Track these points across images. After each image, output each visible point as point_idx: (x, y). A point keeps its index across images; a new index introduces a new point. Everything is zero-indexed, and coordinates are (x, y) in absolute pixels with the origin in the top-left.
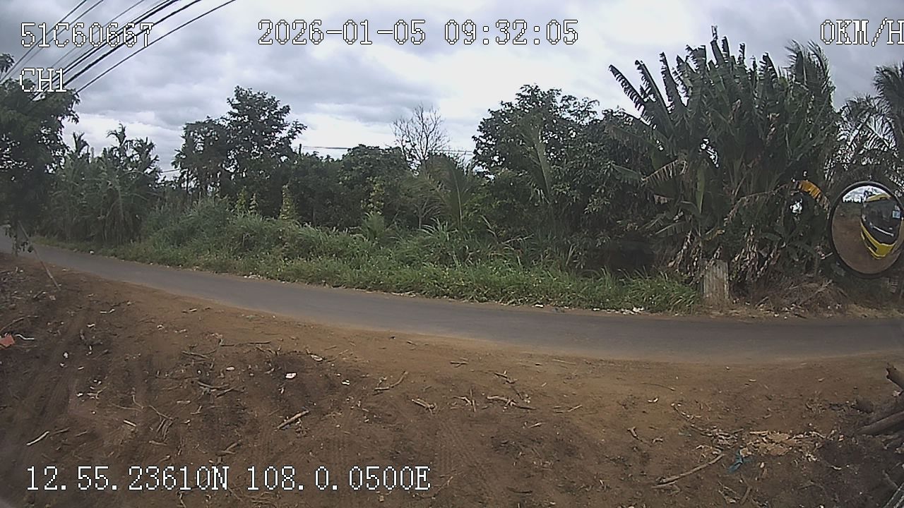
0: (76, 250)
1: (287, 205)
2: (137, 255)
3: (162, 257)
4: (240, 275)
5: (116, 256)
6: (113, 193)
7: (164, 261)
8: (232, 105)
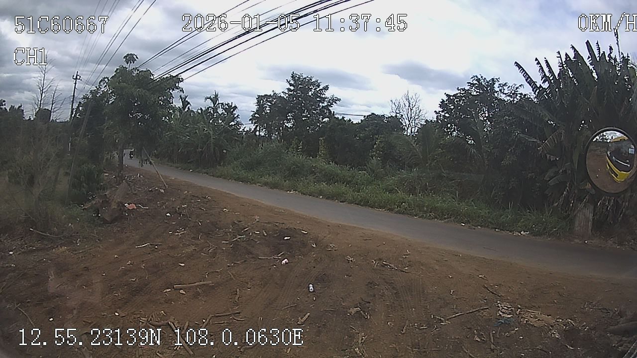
0: (180, 168)
1: (322, 151)
2: (221, 174)
3: (237, 176)
4: (285, 191)
5: (207, 174)
6: (208, 136)
7: (238, 179)
8: (290, 84)
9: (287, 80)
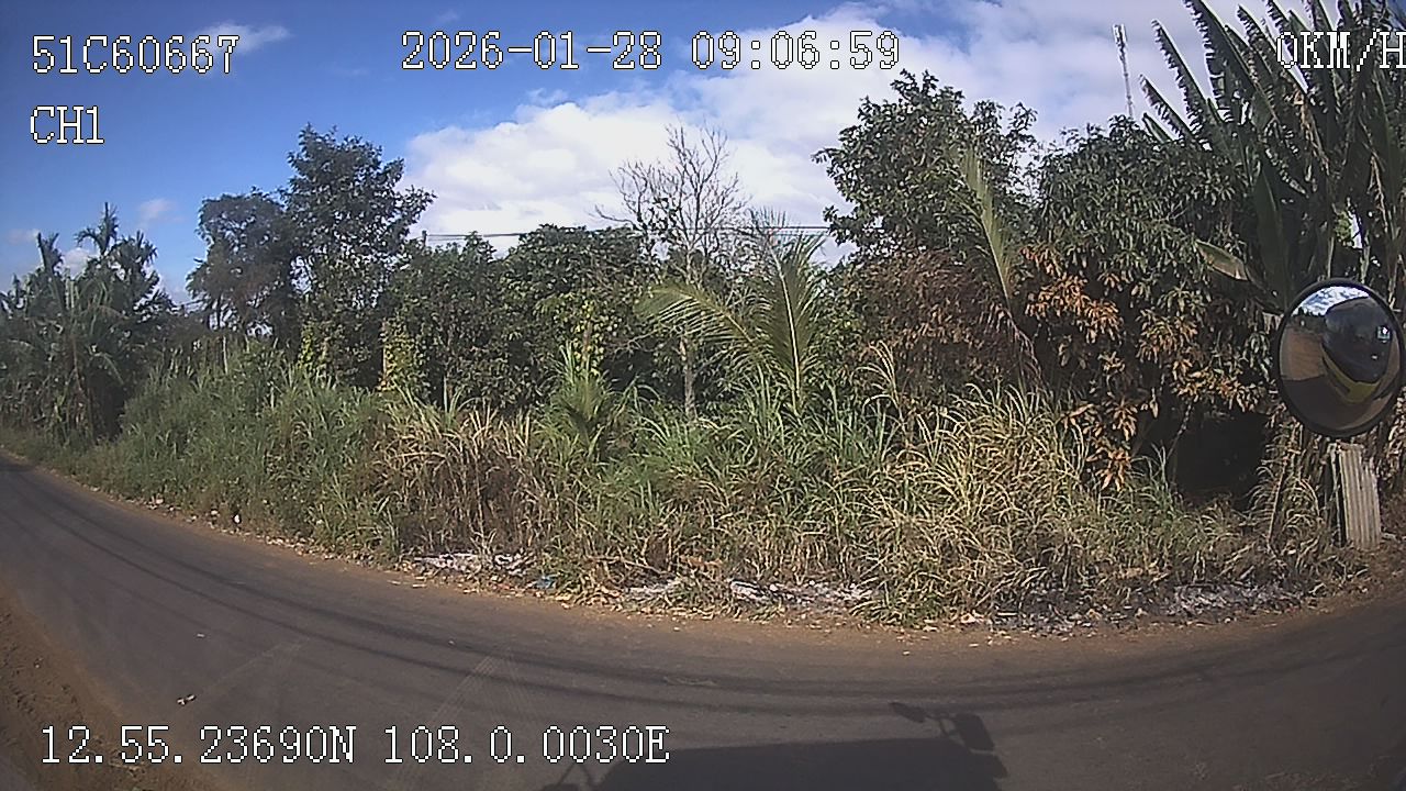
8: (298, 166)
9: (291, 155)
